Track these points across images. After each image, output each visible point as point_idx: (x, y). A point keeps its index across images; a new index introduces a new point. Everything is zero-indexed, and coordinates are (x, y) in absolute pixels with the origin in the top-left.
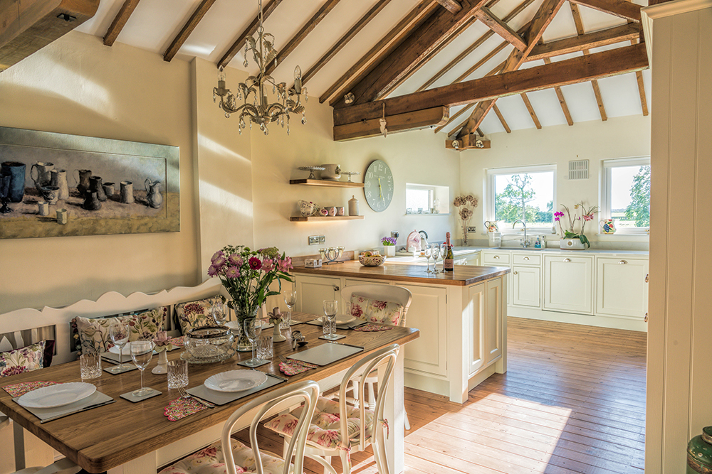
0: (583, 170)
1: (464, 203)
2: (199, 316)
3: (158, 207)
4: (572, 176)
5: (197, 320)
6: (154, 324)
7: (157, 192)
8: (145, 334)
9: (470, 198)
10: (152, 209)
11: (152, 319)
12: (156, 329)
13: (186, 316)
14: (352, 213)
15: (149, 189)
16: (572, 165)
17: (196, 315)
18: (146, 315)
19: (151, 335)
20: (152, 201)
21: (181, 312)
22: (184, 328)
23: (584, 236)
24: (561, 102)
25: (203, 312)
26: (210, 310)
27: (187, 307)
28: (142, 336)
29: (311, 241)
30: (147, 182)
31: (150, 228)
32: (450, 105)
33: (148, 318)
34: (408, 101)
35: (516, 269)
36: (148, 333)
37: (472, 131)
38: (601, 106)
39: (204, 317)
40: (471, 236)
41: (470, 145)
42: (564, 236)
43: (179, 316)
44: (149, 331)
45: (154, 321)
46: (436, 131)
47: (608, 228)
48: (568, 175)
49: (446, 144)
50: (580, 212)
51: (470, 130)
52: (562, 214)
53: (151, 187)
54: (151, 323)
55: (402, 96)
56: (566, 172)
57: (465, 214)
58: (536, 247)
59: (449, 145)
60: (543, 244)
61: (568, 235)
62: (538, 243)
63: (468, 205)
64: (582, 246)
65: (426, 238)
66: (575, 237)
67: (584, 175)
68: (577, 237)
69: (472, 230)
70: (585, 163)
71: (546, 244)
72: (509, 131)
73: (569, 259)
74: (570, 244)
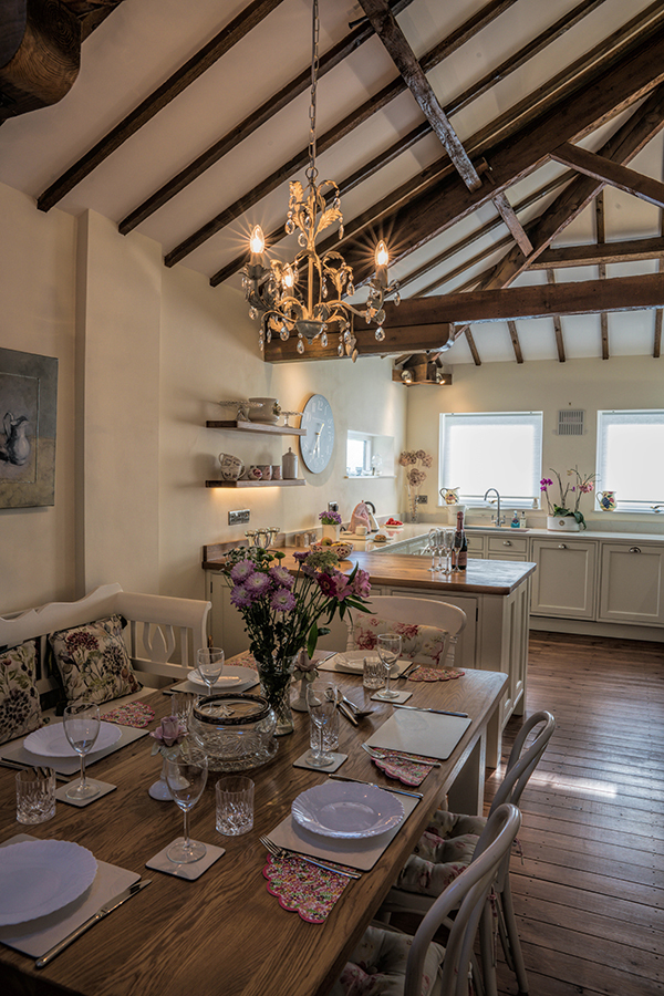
0: (578, 423)
1: (413, 462)
2: (92, 654)
3: (23, 462)
4: (564, 430)
5: (89, 662)
6: (25, 673)
7: (23, 436)
8: (13, 693)
9: (421, 454)
10: (11, 468)
11: (20, 664)
12: (29, 682)
13: (70, 654)
14: (288, 476)
15: (9, 432)
16: (562, 415)
17: (87, 652)
18: (10, 658)
19: (22, 694)
20: (14, 453)
21: (60, 646)
22: (67, 676)
23: (579, 513)
24: (557, 330)
25: (96, 647)
26: (108, 643)
27: (70, 639)
28: (9, 697)
29: (233, 520)
30: (8, 419)
31: (9, 500)
33: (13, 662)
36: (17, 692)
37: (431, 359)
38: (605, 339)
39: (100, 655)
40: (421, 507)
41: (428, 379)
42: (553, 512)
43: (57, 653)
44: (20, 688)
45: (24, 668)
47: (607, 502)
48: (558, 428)
49: (393, 376)
50: (572, 481)
51: (429, 358)
52: (550, 482)
53: (13, 428)
54: (21, 671)
56: (554, 425)
57: (414, 478)
58: (513, 526)
59: (397, 376)
60: (522, 523)
61: (560, 511)
62: (516, 521)
63: (418, 465)
64: (576, 527)
65: (374, 512)
66: (569, 515)
67: (578, 430)
68: (572, 515)
69: (423, 500)
70: (580, 414)
71: (527, 522)
72: (478, 362)
73: (565, 544)
74: (562, 523)
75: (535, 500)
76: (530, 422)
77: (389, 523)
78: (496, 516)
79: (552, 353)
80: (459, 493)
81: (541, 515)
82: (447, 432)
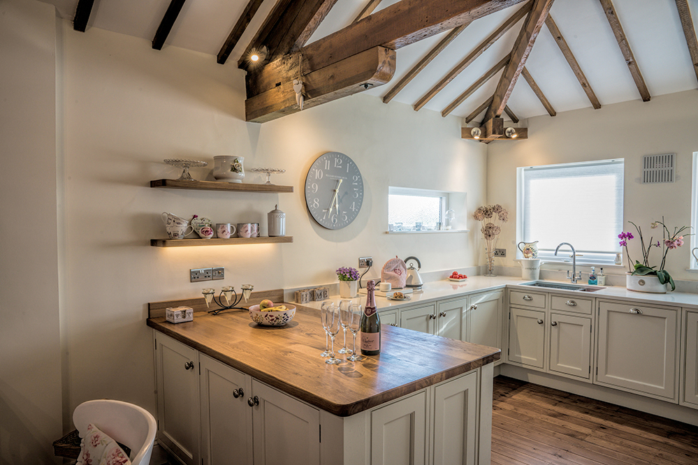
0: (667, 169)
4: (648, 178)
9: (497, 209)
14: (274, 233)
16: (648, 161)
23: (664, 272)
24: (629, 62)
29: (195, 276)
32: (398, 41)
34: (331, 46)
35: (555, 319)
37: (498, 113)
40: (497, 261)
42: (633, 269)
46: (386, 98)
48: (641, 176)
49: (462, 133)
50: (658, 235)
51: (495, 112)
52: (630, 236)
55: (324, 39)
56: (638, 171)
57: (489, 232)
58: (590, 283)
59: (467, 133)
60: (600, 279)
61: (640, 269)
62: (593, 278)
63: (494, 220)
64: (661, 288)
65: (419, 267)
66: (651, 273)
67: (668, 177)
68: (654, 273)
69: (501, 253)
70: (669, 159)
71: (606, 279)
72: (552, 113)
73: (639, 310)
74: (642, 283)
75: (618, 256)
76: (612, 172)
77: (451, 277)
78: (571, 272)
79: (632, 93)
80: (538, 246)
81: (620, 272)
82: (527, 186)
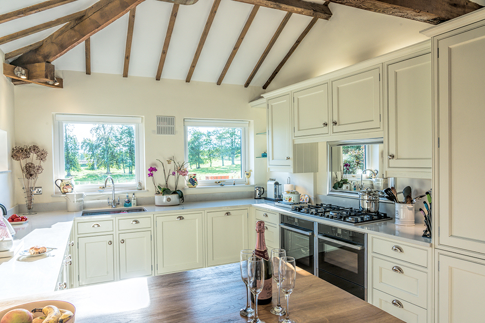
0: (170, 126)
1: (26, 156)
4: (160, 131)
9: (35, 149)
16: (160, 119)
37: (50, 59)
41: (47, 77)
47: (193, 181)
48: (156, 129)
49: (4, 69)
58: (126, 206)
59: (9, 70)
60: (134, 202)
62: (128, 202)
63: (32, 159)
66: (174, 193)
67: (171, 131)
70: (172, 120)
72: (89, 72)
74: (169, 199)
75: (140, 184)
